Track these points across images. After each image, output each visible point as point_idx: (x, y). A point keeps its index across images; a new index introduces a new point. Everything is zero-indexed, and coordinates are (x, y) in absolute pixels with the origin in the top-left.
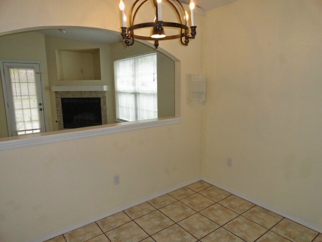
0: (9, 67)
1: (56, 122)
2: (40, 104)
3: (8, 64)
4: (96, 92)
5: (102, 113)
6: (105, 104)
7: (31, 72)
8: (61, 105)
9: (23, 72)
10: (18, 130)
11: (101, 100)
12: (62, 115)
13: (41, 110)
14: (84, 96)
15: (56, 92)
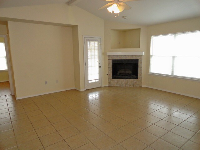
0: (87, 40)
1: (107, 74)
2: (100, 64)
3: (87, 38)
4: (136, 56)
5: (139, 69)
6: (141, 63)
7: (96, 43)
8: (111, 64)
9: (93, 43)
10: (89, 80)
11: (139, 61)
12: (111, 70)
13: (100, 67)
14: (127, 59)
15: (108, 56)
